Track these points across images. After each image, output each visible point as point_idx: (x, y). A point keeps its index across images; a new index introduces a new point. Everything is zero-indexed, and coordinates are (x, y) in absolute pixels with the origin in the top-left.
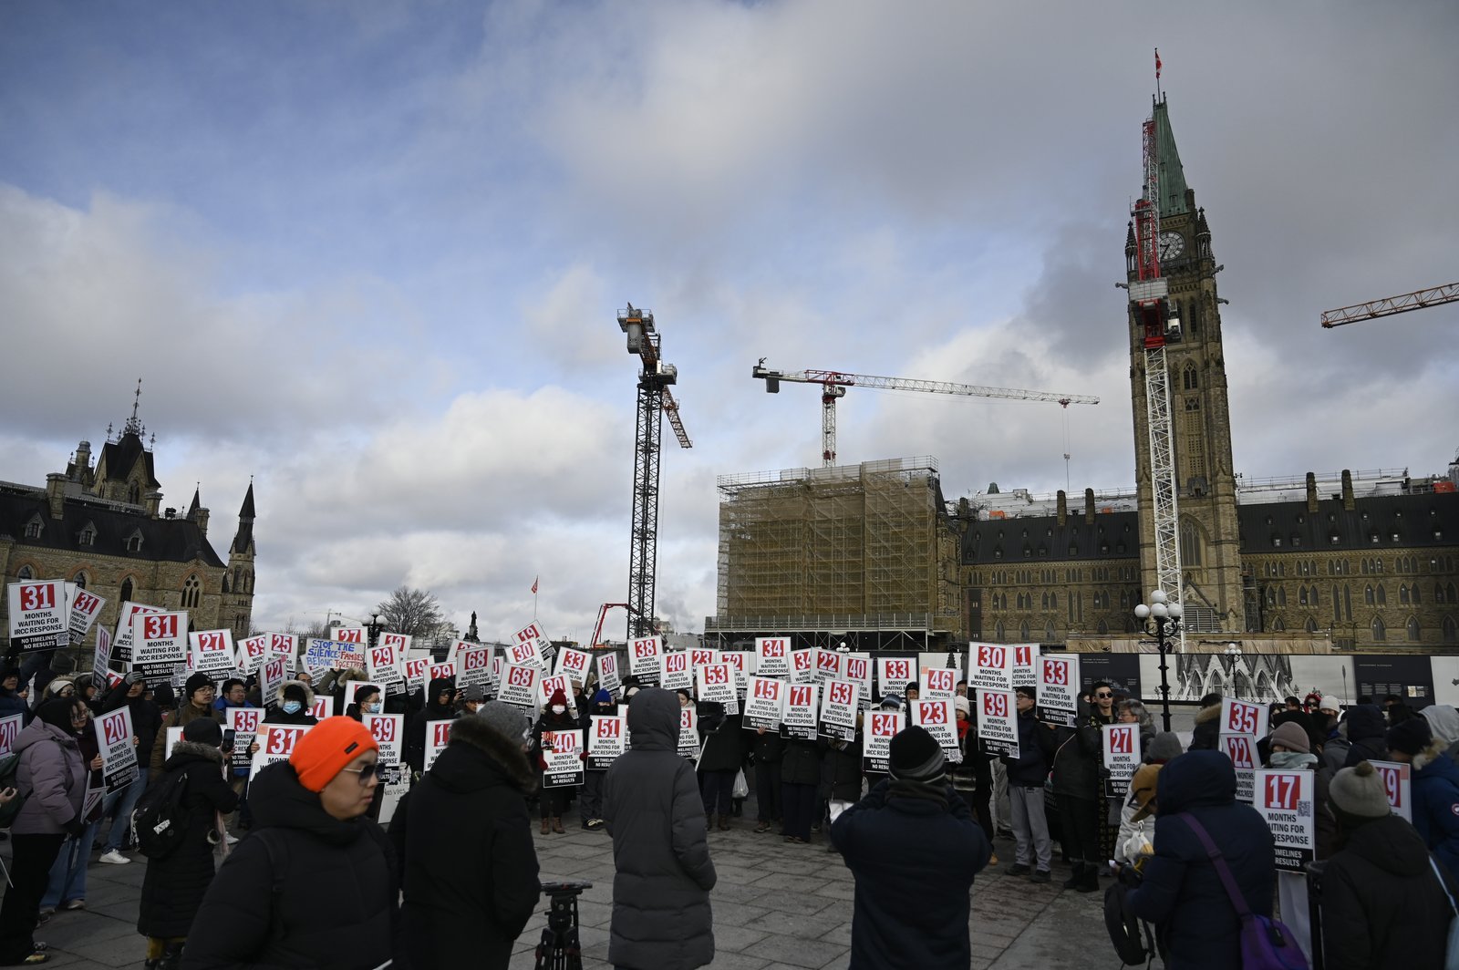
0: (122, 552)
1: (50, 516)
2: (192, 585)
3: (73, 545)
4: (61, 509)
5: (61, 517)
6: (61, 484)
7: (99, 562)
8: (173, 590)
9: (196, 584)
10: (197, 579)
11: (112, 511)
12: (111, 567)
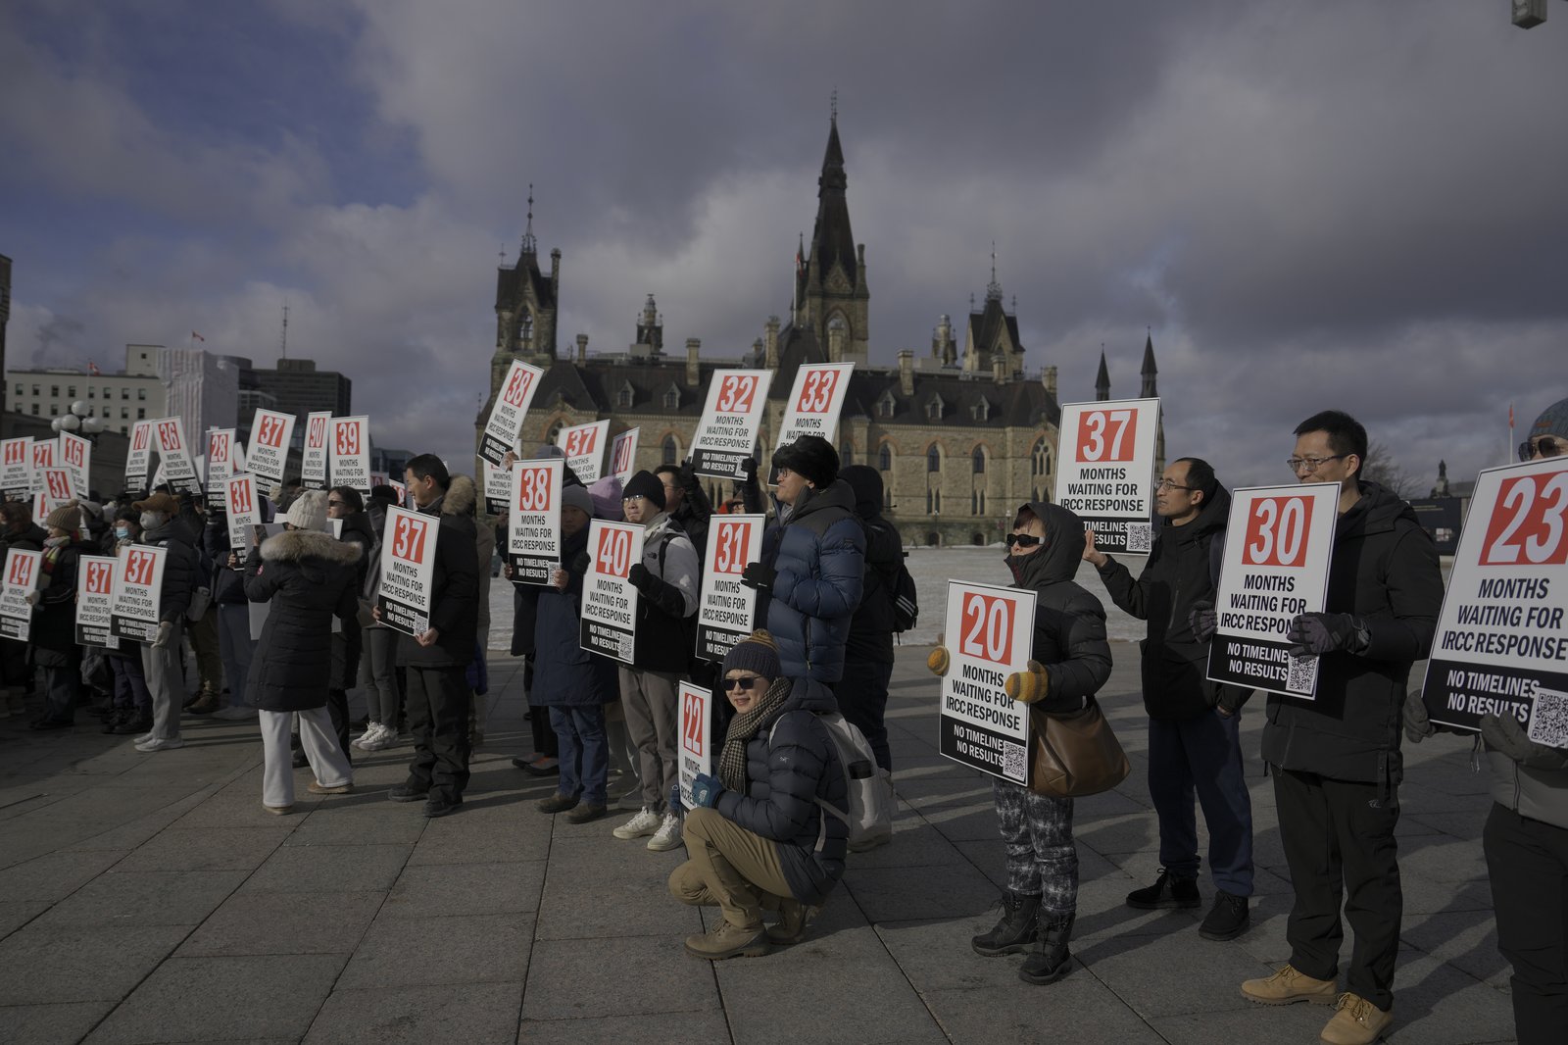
0: (968, 422)
1: (901, 391)
2: (1042, 450)
3: (923, 420)
4: (911, 384)
5: (912, 392)
6: (909, 359)
7: (949, 434)
8: (1022, 457)
9: (1046, 449)
10: (1046, 444)
11: (961, 381)
12: (960, 438)
